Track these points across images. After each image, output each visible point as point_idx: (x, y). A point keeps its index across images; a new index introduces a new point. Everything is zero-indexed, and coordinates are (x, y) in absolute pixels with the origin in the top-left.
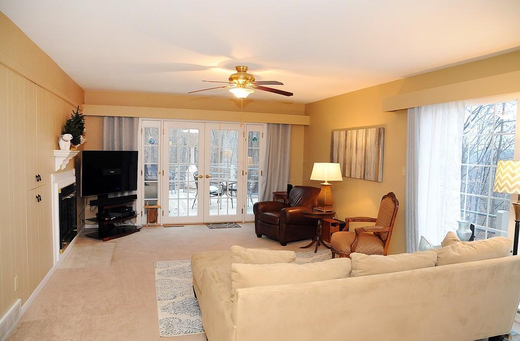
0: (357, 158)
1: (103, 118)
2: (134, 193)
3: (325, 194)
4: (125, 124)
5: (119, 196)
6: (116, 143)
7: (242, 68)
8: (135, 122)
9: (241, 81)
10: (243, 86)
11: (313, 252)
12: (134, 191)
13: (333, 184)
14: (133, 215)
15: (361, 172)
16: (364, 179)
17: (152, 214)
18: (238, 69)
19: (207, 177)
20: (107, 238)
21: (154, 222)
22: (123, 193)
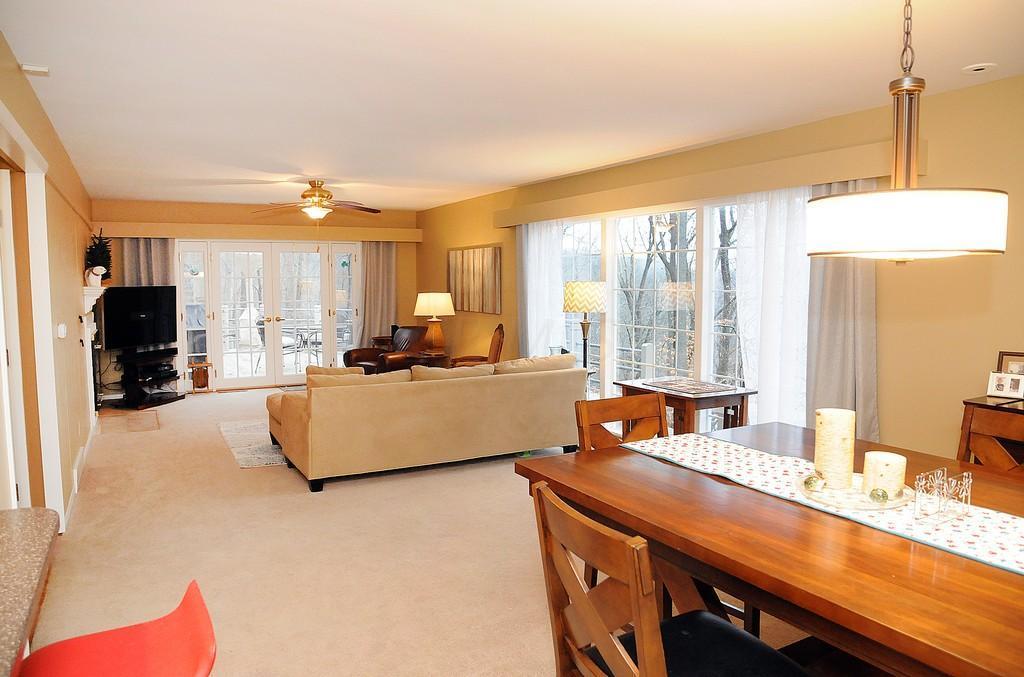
0: (474, 285)
1: (122, 242)
2: (173, 345)
3: (433, 333)
4: (156, 248)
5: (151, 349)
6: (143, 275)
7: (316, 182)
8: (170, 244)
9: (316, 199)
10: (319, 204)
12: (173, 343)
13: (444, 319)
14: (173, 376)
15: (479, 303)
16: (483, 311)
17: (201, 379)
18: (312, 183)
19: (278, 320)
21: (203, 387)
22: (156, 345)
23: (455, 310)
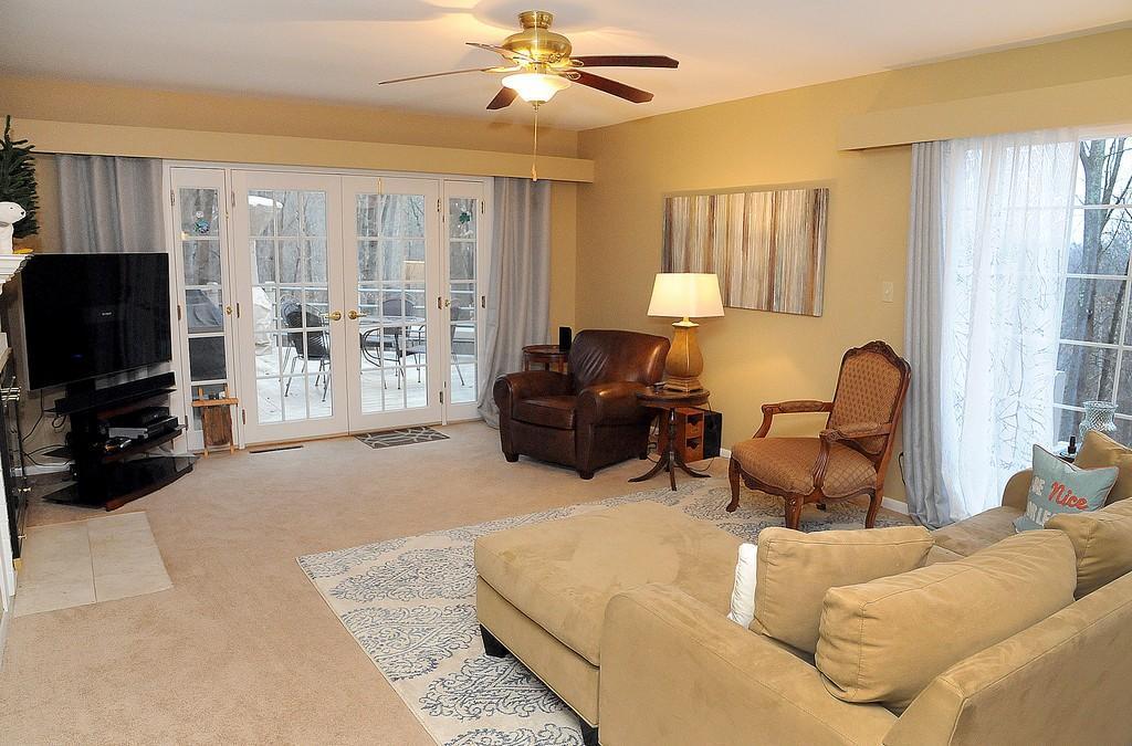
0: (747, 262)
1: (58, 160)
2: (163, 369)
3: (680, 349)
4: (126, 177)
5: (124, 381)
6: (101, 232)
7: (535, 16)
8: (154, 171)
9: (537, 53)
10: (541, 66)
11: (667, 490)
12: (165, 364)
13: (704, 324)
14: (170, 430)
15: (760, 293)
16: (770, 309)
17: (217, 422)
18: (525, 20)
19: (354, 317)
20: (116, 502)
21: (223, 442)
22: (132, 372)
23: (726, 304)
